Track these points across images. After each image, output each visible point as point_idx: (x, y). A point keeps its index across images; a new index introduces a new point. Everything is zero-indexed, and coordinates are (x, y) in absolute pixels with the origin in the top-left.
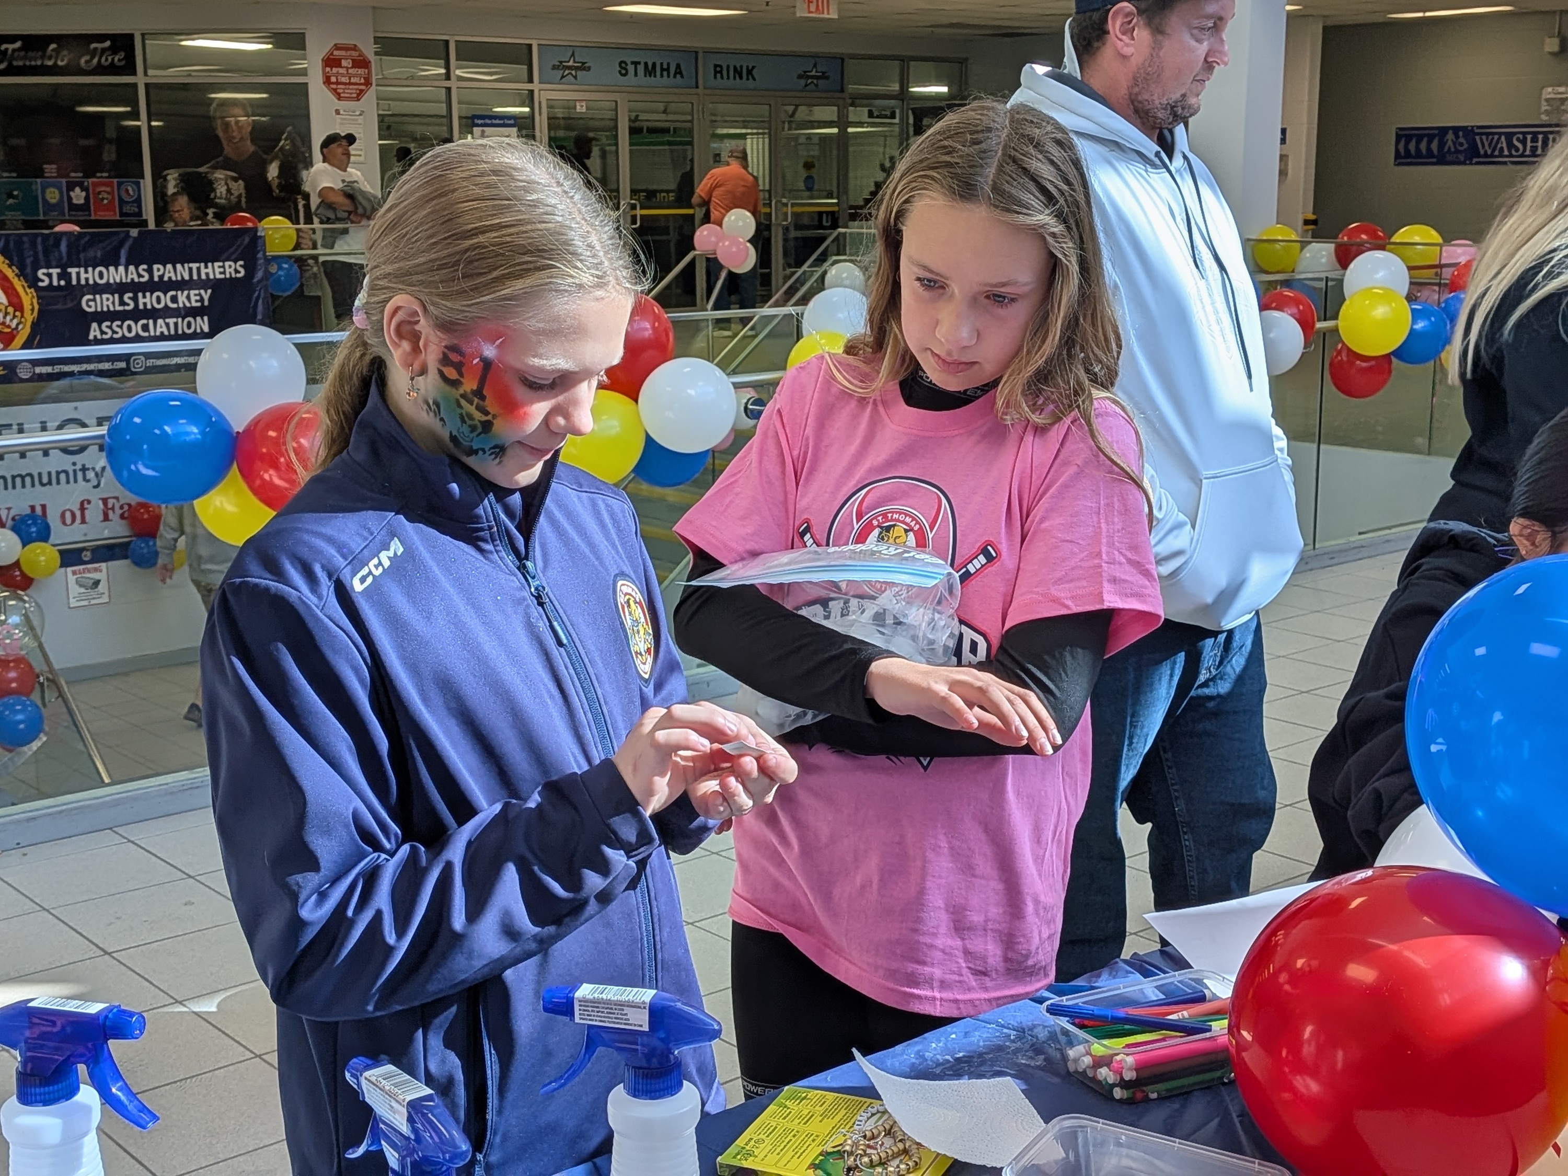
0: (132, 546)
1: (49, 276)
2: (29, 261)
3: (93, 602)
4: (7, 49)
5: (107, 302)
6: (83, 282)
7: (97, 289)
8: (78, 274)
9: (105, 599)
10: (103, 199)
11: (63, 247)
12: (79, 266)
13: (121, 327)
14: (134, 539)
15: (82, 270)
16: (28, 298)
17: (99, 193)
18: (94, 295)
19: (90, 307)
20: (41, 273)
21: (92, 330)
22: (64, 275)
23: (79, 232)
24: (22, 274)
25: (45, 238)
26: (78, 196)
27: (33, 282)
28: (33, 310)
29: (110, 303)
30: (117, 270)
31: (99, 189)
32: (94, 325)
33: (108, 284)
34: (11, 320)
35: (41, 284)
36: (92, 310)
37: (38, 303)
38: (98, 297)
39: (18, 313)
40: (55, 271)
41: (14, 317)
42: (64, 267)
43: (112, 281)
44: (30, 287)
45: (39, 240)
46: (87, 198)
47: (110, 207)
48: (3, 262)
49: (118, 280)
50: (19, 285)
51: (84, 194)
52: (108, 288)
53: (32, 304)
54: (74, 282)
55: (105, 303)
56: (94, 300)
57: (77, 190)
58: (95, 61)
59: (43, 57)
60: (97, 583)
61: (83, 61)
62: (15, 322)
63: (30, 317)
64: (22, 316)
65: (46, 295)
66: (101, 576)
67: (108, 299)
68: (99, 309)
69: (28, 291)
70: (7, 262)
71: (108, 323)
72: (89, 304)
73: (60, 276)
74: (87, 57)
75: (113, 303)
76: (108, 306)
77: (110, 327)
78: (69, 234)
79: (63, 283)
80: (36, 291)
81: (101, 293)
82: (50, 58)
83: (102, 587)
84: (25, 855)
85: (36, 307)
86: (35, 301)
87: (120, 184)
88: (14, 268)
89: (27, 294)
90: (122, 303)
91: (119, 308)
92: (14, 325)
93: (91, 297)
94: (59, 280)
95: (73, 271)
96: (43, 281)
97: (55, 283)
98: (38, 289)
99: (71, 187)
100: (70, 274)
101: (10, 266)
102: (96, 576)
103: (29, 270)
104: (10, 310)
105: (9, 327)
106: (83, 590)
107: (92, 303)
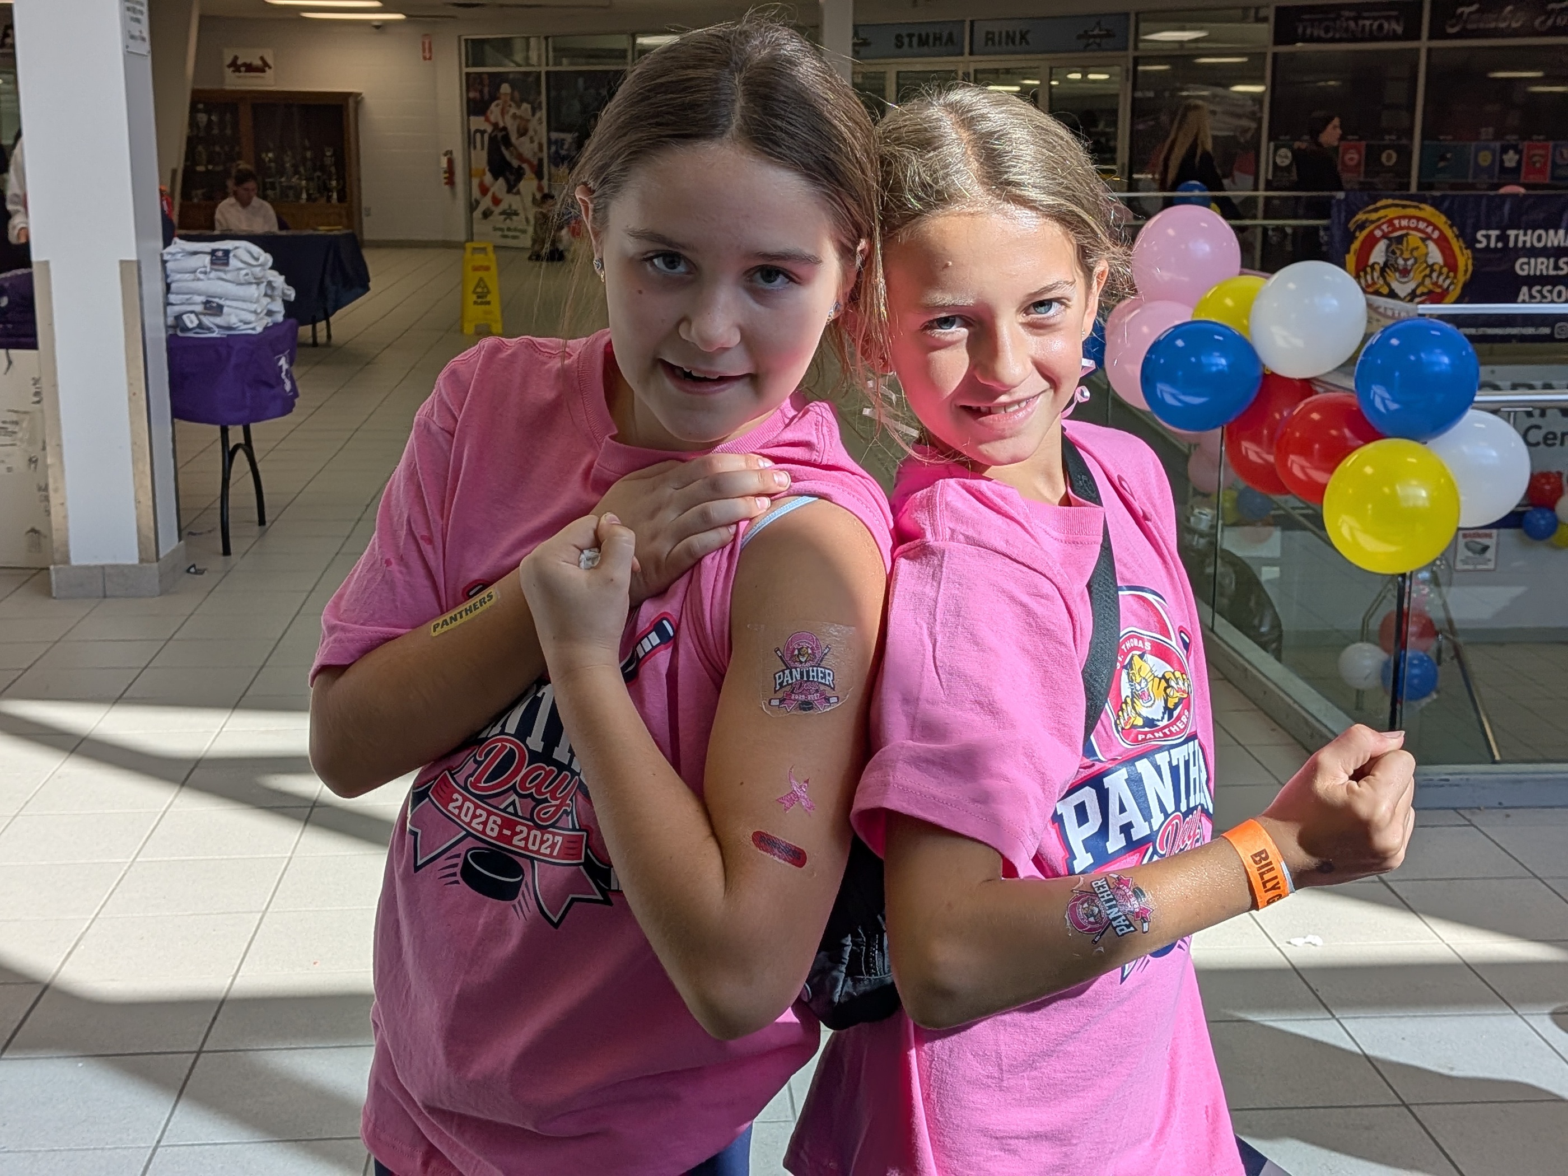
0: (1528, 515)
1: (1488, 237)
2: (1470, 222)
3: (1480, 567)
4: (1462, 13)
5: (1542, 266)
6: (1520, 244)
7: (1533, 252)
8: (1517, 237)
9: (1491, 566)
10: (1535, 163)
11: (1507, 208)
12: (1519, 228)
13: (1551, 292)
14: (1530, 508)
15: (1521, 232)
16: (1464, 260)
17: (1535, 155)
18: (1529, 257)
19: (1522, 270)
20: (1480, 235)
21: (1521, 293)
22: (1503, 238)
23: (1524, 195)
24: (1461, 235)
25: (1491, 199)
26: (1510, 159)
27: (1470, 243)
28: (1466, 271)
29: (1544, 267)
30: (1556, 233)
31: (1532, 152)
32: (1525, 289)
33: (1545, 247)
34: (1444, 281)
35: (1478, 246)
36: (1525, 273)
37: (1473, 265)
38: (1533, 261)
39: (1452, 274)
40: (1494, 233)
41: (1447, 277)
42: (1504, 229)
43: (1549, 245)
44: (1466, 248)
45: (1484, 202)
46: (1519, 162)
47: (1541, 171)
48: (1446, 223)
49: (1556, 244)
50: (1456, 245)
51: (1517, 157)
52: (1545, 252)
53: (1466, 265)
54: (1511, 244)
55: (1539, 267)
56: (1528, 263)
57: (1511, 153)
58: (1550, 22)
59: (1496, 20)
60: (1485, 548)
61: (1537, 22)
62: (1448, 282)
63: (1462, 278)
64: (1455, 277)
65: (1482, 257)
66: (1490, 542)
67: (1542, 263)
68: (1532, 273)
69: (1465, 251)
70: (1449, 222)
71: (1538, 288)
72: (1522, 267)
73: (1499, 239)
74: (1543, 18)
75: (1547, 268)
76: (1541, 270)
77: (1540, 292)
78: (1514, 196)
79: (1500, 245)
80: (1473, 252)
81: (1536, 256)
82: (1505, 20)
83: (1490, 554)
84: (1508, 816)
85: (1470, 268)
86: (1470, 262)
87: (1555, 147)
88: (1455, 229)
89: (1463, 254)
90: (1556, 267)
91: (1552, 272)
92: (1446, 285)
93: (1525, 260)
94: (1497, 242)
95: (1512, 233)
96: (1480, 242)
97: (1492, 245)
98: (1475, 250)
99: (1504, 150)
100: (1508, 236)
101: (1451, 226)
102: (1485, 541)
103: (1469, 230)
104: (1445, 270)
105: (1440, 287)
106: (1470, 554)
107: (1526, 267)
